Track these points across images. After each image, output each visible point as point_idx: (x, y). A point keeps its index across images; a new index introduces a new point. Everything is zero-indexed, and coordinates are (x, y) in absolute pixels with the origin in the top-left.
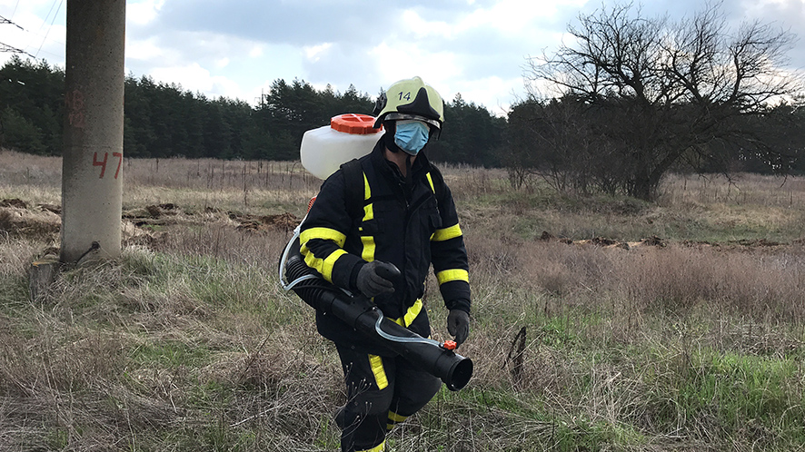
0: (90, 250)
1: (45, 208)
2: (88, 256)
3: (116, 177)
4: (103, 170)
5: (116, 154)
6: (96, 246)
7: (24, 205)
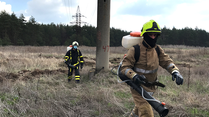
0: (102, 69)
1: (91, 59)
2: (101, 70)
3: (108, 52)
4: (105, 50)
5: (108, 46)
6: (103, 68)
7: (87, 58)
